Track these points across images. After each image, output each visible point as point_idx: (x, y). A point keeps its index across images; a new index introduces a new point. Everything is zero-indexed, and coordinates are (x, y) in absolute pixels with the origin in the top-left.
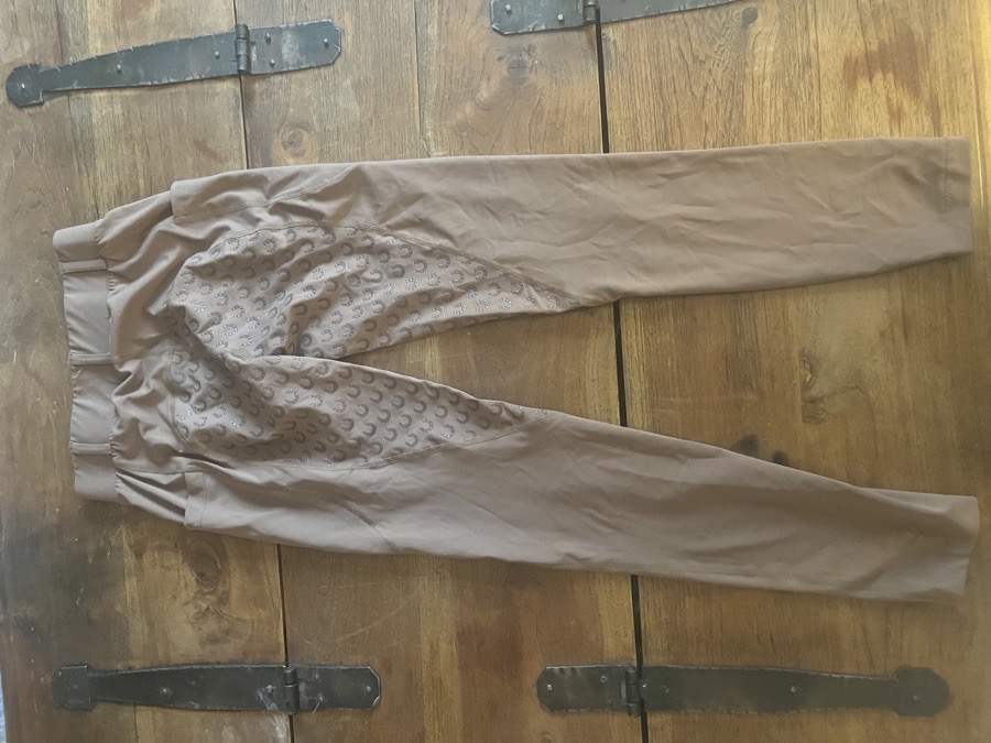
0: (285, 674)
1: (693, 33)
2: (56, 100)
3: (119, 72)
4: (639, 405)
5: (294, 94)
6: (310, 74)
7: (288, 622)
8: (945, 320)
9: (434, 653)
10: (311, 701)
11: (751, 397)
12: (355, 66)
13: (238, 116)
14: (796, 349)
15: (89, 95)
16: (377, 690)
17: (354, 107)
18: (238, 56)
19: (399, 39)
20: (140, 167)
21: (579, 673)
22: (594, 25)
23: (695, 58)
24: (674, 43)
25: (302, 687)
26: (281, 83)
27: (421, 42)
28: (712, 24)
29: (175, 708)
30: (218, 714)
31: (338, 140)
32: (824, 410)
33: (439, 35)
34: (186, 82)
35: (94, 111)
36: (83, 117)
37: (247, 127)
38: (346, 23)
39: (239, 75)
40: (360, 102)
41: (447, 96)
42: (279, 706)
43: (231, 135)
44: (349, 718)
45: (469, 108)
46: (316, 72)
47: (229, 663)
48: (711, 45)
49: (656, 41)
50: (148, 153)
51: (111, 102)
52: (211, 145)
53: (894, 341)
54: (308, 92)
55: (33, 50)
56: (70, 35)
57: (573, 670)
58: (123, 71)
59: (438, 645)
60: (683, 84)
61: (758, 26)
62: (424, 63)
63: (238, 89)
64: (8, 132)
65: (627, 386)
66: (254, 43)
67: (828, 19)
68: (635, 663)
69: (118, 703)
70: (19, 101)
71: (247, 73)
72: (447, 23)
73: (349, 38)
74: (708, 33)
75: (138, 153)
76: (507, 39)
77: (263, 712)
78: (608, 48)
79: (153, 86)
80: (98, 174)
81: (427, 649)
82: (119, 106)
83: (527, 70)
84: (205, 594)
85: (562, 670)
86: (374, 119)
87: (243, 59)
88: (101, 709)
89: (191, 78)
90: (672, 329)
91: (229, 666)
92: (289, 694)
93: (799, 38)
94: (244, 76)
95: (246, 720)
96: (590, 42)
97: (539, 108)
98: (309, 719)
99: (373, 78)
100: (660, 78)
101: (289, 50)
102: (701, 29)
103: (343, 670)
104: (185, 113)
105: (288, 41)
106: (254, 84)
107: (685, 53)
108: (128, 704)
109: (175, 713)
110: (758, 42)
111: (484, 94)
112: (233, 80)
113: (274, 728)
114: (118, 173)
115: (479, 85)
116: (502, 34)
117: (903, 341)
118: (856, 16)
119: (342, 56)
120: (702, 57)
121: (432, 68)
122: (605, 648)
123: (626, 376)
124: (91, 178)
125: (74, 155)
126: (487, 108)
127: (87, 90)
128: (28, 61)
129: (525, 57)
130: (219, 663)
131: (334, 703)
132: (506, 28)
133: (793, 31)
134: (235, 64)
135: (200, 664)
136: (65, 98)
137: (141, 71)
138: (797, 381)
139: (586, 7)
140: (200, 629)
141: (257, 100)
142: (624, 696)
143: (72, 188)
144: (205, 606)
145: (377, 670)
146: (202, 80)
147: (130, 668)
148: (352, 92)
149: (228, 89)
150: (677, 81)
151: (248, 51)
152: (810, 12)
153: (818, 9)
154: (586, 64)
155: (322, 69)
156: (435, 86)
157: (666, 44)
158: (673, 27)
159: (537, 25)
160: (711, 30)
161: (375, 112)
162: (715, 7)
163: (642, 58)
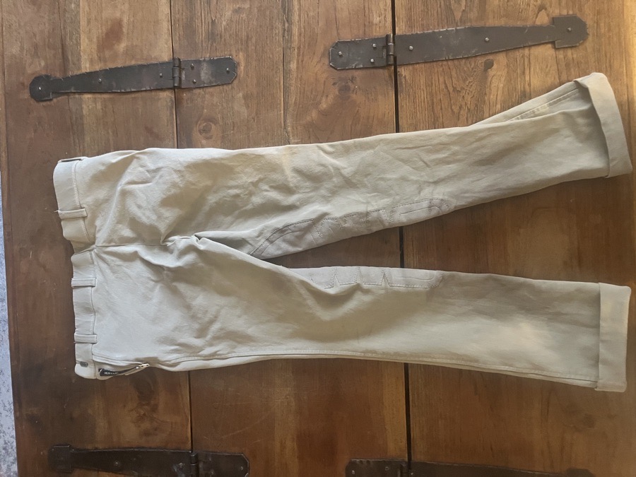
0: (191, 457)
1: (454, 73)
2: (58, 99)
3: (100, 83)
5: (209, 100)
6: (218, 89)
7: (193, 424)
9: (283, 447)
12: (245, 85)
13: (172, 113)
15: (81, 96)
16: (247, 469)
17: (244, 112)
18: (174, 78)
19: (273, 70)
20: (111, 141)
21: (372, 464)
22: (393, 66)
23: (454, 89)
24: (441, 79)
25: (201, 465)
26: (199, 94)
27: (286, 73)
28: (465, 69)
29: (122, 474)
31: (233, 130)
33: (297, 68)
34: (142, 91)
35: (84, 106)
36: (77, 109)
37: (178, 122)
38: (240, 58)
39: (174, 88)
40: (248, 107)
41: (301, 106)
43: (167, 126)
45: (314, 114)
46: (221, 87)
47: (157, 448)
48: (464, 81)
49: (430, 77)
50: (117, 133)
51: (95, 101)
52: (155, 130)
53: (572, 267)
54: (215, 100)
55: (47, 66)
56: (70, 58)
57: (368, 462)
58: (103, 83)
59: (285, 442)
60: (446, 105)
61: (491, 72)
62: (288, 85)
63: (173, 97)
64: (30, 116)
66: (183, 69)
67: (537, 68)
68: (407, 460)
69: (88, 469)
70: (38, 97)
71: (179, 87)
72: (302, 61)
73: (242, 68)
74: (463, 74)
75: (111, 133)
76: (339, 72)
78: (401, 81)
80: (86, 145)
81: (278, 444)
82: (100, 104)
83: (351, 92)
84: (144, 405)
85: (361, 462)
86: (256, 118)
87: (177, 79)
88: (77, 472)
89: (145, 89)
90: (436, 255)
91: (156, 450)
92: (193, 469)
93: (519, 79)
94: (177, 88)
96: (390, 76)
97: (357, 115)
99: (255, 93)
100: (433, 100)
101: (205, 74)
102: (458, 71)
103: (226, 456)
104: (140, 110)
105: (205, 68)
106: (183, 94)
107: (448, 85)
108: (95, 470)
110: (493, 81)
111: (324, 106)
112: (170, 91)
114: (98, 145)
115: (321, 99)
116: (336, 69)
118: (555, 67)
119: (237, 79)
120: (458, 89)
121: (292, 88)
122: (388, 449)
124: (81, 147)
125: (71, 133)
126: (324, 114)
127: (80, 93)
128: (43, 73)
129: (350, 84)
130: (150, 448)
132: (339, 65)
133: (515, 74)
134: (172, 81)
135: (138, 448)
136: (66, 97)
137: (114, 84)
139: (388, 55)
140: (139, 426)
141: (185, 104)
144: (142, 412)
145: (247, 455)
147: (96, 448)
148: (243, 101)
149: (167, 96)
150: (443, 102)
151: (180, 74)
152: (526, 63)
153: (531, 62)
154: (387, 89)
155: (225, 86)
156: (294, 100)
157: (437, 79)
158: (441, 69)
159: (358, 64)
160: (465, 72)
161: (257, 114)
162: (467, 58)
163: (422, 87)
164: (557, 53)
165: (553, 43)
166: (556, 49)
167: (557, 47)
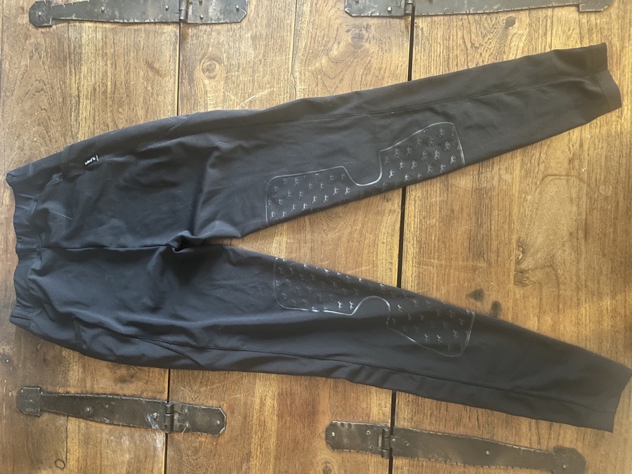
0: (166, 407)
1: (473, 29)
2: (59, 25)
3: (103, 11)
4: (411, 262)
5: (213, 38)
6: (225, 27)
7: (171, 374)
8: (611, 231)
9: (262, 404)
10: (180, 426)
11: (482, 264)
12: (254, 25)
13: (176, 49)
14: (515, 237)
15: (82, 24)
16: (223, 424)
17: (251, 51)
18: (180, 10)
19: (284, 11)
20: (109, 74)
21: (353, 427)
22: (411, 16)
23: (473, 45)
24: (460, 33)
25: (176, 417)
26: (206, 31)
27: (299, 15)
28: (486, 24)
29: (93, 421)
30: (120, 427)
31: (238, 71)
32: (528, 278)
33: (311, 11)
34: (145, 23)
35: (84, 34)
36: (76, 38)
37: (181, 56)
39: (179, 22)
40: (255, 48)
41: (311, 51)
42: (160, 427)
43: (170, 61)
44: (203, 439)
45: (324, 60)
46: (229, 26)
47: (132, 396)
48: (484, 37)
49: (449, 31)
50: (116, 66)
51: (95, 30)
52: (156, 66)
53: (578, 239)
54: (222, 38)
57: (350, 425)
58: (106, 12)
59: (265, 400)
60: (463, 61)
61: (512, 30)
62: (299, 28)
63: (178, 32)
64: (27, 42)
65: (405, 249)
66: (191, 3)
67: (560, 30)
68: (389, 425)
69: (57, 414)
70: (37, 23)
71: (185, 22)
72: (316, 4)
73: (253, 7)
74: (482, 30)
75: (109, 65)
76: (354, 19)
77: (150, 430)
78: (418, 32)
79: (124, 23)
80: (82, 76)
81: (257, 401)
82: (101, 33)
83: (364, 40)
85: (342, 424)
86: (263, 60)
87: (183, 12)
88: (46, 417)
89: (148, 21)
90: (438, 216)
91: (131, 398)
92: (167, 420)
93: (540, 40)
94: (183, 23)
95: (137, 433)
96: (407, 27)
97: (369, 66)
98: (178, 437)
99: (265, 34)
100: (449, 55)
101: (213, 10)
102: (478, 26)
103: (203, 409)
104: (142, 43)
105: (213, 4)
106: (188, 29)
107: (466, 40)
108: (64, 415)
109: (93, 424)
110: (514, 39)
111: (335, 52)
112: (175, 25)
113: (155, 440)
114: (95, 77)
115: (333, 46)
116: (351, 16)
117: (583, 240)
118: (577, 31)
119: (247, 18)
120: (477, 45)
121: (304, 32)
122: (371, 413)
123: (405, 243)
124: (77, 77)
125: (68, 61)
126: (336, 61)
127: (81, 21)
129: (364, 32)
130: (125, 396)
131: (195, 429)
132: (354, 12)
133: (536, 35)
134: (178, 15)
135: (112, 395)
136: (66, 24)
137: (117, 13)
138: (513, 258)
139: (406, 4)
140: (115, 373)
141: (189, 40)
142: (380, 445)
143: (64, 83)
145: (225, 410)
146: (155, 23)
147: (68, 393)
148: (250, 42)
149: (171, 30)
150: (459, 58)
151: (187, 8)
152: (549, 24)
153: (554, 23)
154: (402, 40)
155: (233, 24)
156: (304, 44)
157: (455, 33)
158: (461, 23)
159: (374, 12)
160: (485, 28)
161: (264, 56)
162: (489, 14)
163: (439, 41)
164: (581, 16)
165: (577, 6)
166: (580, 12)
167: (581, 10)
